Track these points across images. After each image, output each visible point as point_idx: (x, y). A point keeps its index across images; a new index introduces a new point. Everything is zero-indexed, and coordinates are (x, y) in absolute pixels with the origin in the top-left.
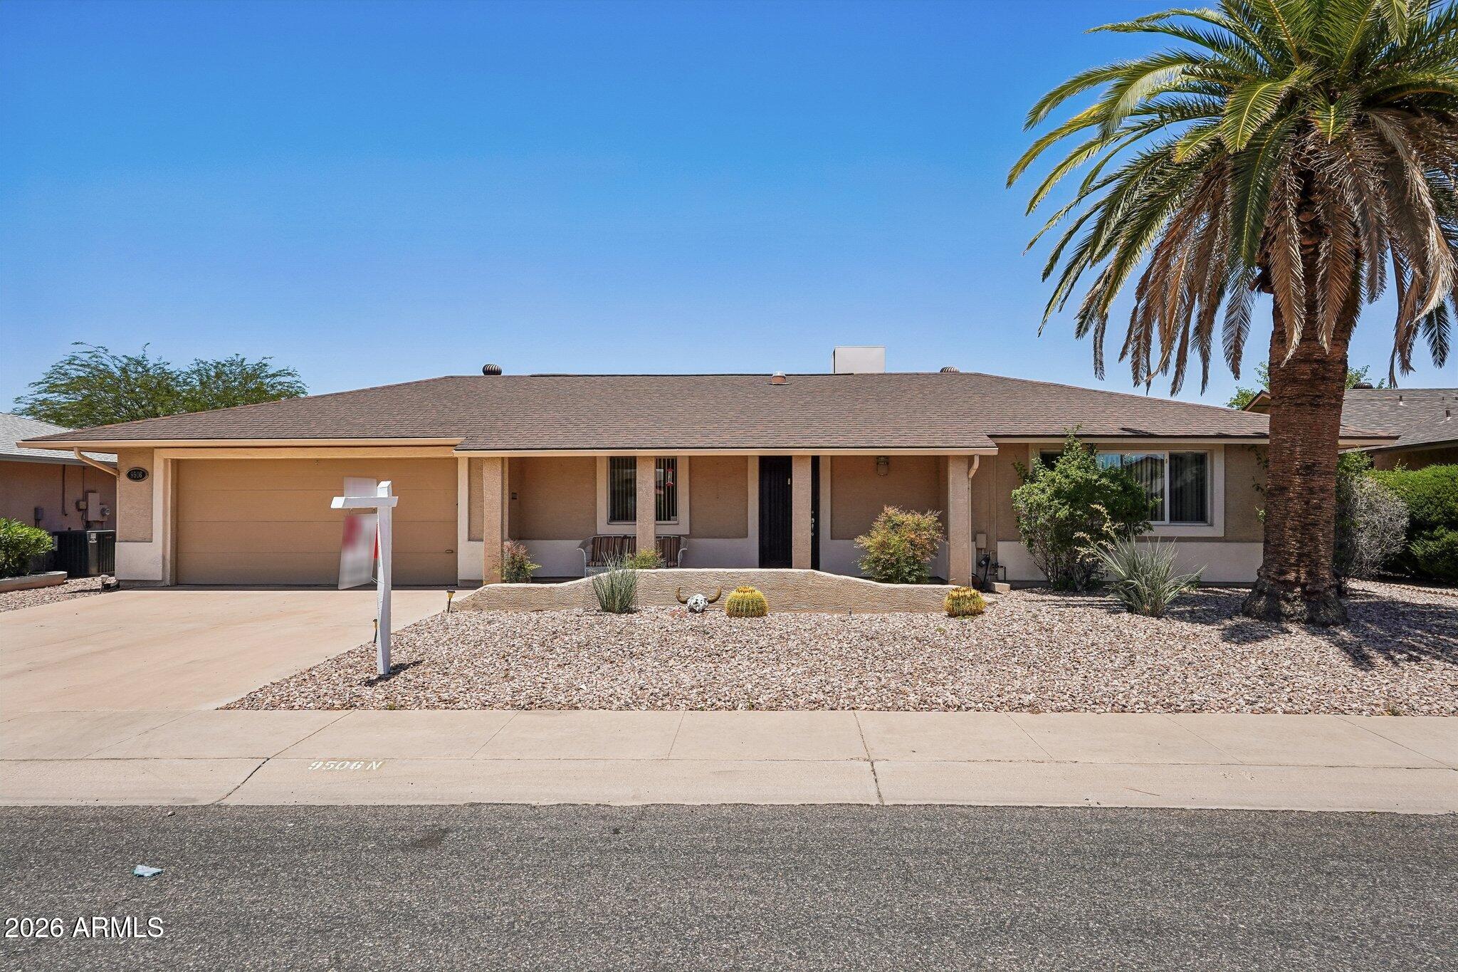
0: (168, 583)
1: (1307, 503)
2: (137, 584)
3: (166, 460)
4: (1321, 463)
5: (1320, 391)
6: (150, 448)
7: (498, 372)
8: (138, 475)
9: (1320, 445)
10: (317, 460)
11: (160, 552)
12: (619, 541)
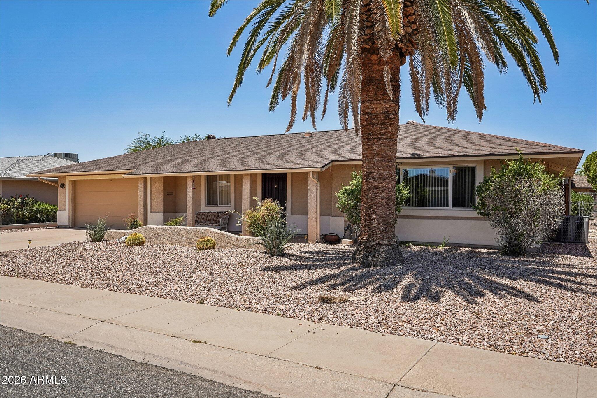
0: (71, 226)
1: (368, 196)
2: (63, 227)
3: (69, 180)
4: (373, 173)
5: (370, 131)
6: (65, 176)
7: (214, 138)
8: (63, 186)
9: (372, 162)
10: (111, 180)
11: (68, 215)
12: (207, 214)
